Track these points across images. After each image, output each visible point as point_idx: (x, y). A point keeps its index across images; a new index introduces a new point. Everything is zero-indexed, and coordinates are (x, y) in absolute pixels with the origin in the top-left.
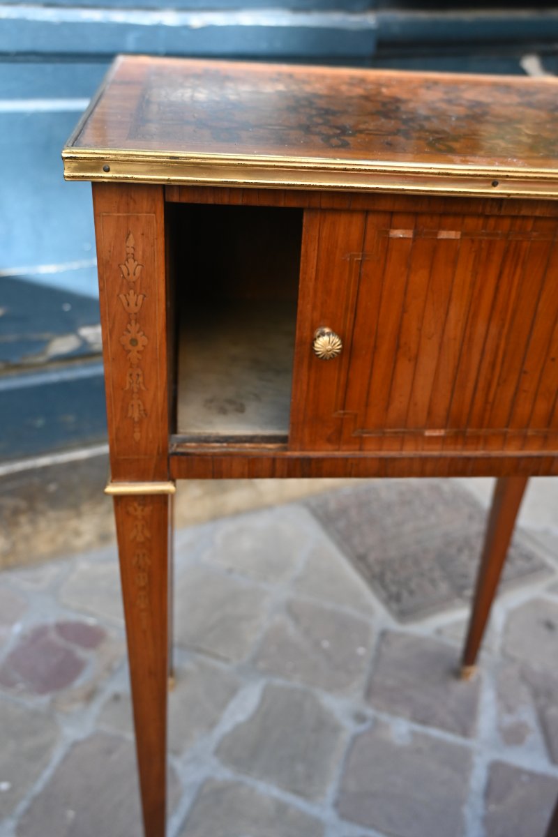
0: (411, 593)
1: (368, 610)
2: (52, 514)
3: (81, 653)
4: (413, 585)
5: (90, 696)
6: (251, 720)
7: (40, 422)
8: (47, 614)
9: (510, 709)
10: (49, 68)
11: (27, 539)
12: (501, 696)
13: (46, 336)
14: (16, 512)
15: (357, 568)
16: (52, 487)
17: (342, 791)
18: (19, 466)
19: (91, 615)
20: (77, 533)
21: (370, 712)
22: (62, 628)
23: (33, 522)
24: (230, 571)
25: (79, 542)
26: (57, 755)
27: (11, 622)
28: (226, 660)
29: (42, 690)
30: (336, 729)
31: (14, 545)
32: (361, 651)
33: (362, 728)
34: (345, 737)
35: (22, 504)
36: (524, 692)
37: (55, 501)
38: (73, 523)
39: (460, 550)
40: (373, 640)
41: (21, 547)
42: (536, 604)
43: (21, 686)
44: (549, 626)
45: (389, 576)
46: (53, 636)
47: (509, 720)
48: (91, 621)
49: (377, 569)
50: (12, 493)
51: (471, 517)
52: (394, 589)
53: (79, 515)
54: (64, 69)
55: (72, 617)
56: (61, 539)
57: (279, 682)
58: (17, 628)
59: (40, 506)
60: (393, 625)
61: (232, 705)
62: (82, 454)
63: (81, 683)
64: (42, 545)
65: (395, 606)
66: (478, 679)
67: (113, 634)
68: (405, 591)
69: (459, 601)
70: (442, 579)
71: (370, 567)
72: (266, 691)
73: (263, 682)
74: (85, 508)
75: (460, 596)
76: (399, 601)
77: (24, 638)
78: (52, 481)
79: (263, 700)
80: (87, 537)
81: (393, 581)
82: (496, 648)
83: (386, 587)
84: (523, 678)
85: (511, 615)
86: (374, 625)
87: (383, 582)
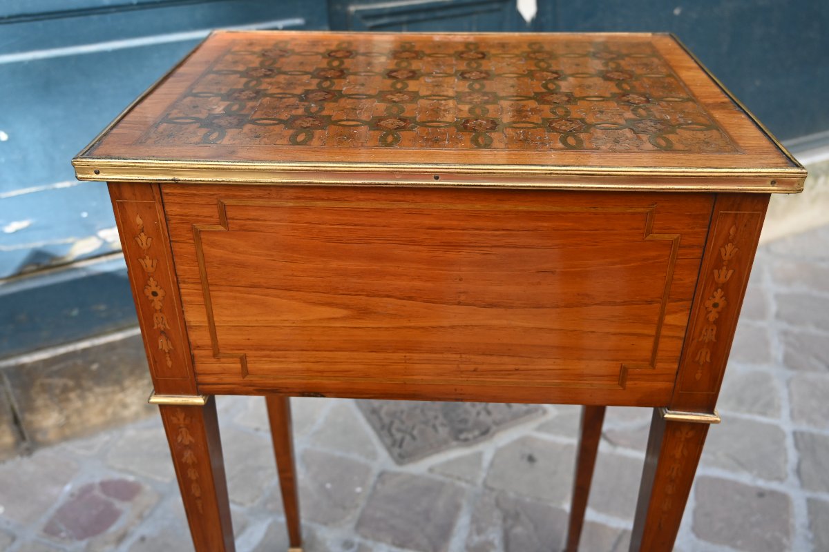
0: (414, 438)
1: (373, 455)
2: (98, 390)
3: (118, 505)
4: (415, 432)
5: (121, 538)
7: (75, 312)
8: (94, 474)
9: (480, 531)
10: (40, 24)
11: (78, 412)
12: (475, 520)
13: (70, 240)
14: (65, 390)
15: (369, 420)
16: (95, 367)
18: (62, 350)
19: (132, 473)
20: (125, 406)
21: (357, 539)
22: (105, 486)
23: (82, 397)
24: (257, 430)
25: (127, 413)
27: (65, 483)
28: (241, 504)
29: (80, 538)
31: (68, 418)
32: (359, 490)
35: (71, 383)
36: (497, 514)
37: (99, 379)
38: (120, 396)
40: (372, 480)
41: (74, 419)
42: (523, 441)
43: (63, 534)
44: (531, 459)
45: (397, 424)
46: (97, 493)
47: (477, 539)
48: (131, 478)
49: (387, 420)
50: (59, 373)
52: (398, 436)
53: (123, 390)
54: (53, 24)
55: (116, 476)
56: (110, 411)
58: (68, 488)
59: (87, 383)
60: (392, 467)
62: (118, 337)
63: (114, 529)
64: (94, 417)
65: (396, 450)
66: (457, 507)
67: (148, 488)
68: (408, 438)
69: (454, 443)
70: (443, 425)
71: (380, 419)
72: (270, 528)
73: (269, 520)
74: (127, 383)
75: (457, 439)
76: (400, 446)
77: (72, 495)
78: (93, 362)
79: (267, 535)
80: (134, 409)
81: (399, 430)
82: (480, 481)
83: (391, 435)
84: (498, 504)
85: (499, 452)
86: (376, 467)
87: (389, 431)
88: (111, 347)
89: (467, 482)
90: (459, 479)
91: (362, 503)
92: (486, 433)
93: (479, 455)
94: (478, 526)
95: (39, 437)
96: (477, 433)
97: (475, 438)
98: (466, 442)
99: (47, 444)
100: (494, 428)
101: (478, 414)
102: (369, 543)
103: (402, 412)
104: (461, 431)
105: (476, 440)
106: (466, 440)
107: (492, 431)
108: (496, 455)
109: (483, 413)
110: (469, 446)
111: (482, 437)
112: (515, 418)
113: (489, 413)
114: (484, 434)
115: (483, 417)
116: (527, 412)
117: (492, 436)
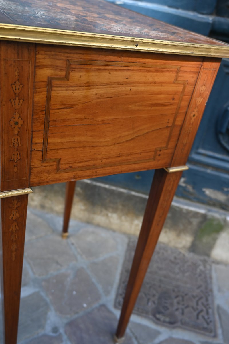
1: (108, 292)
21: (62, 331)
28: (34, 273)
30: (41, 326)
32: (85, 305)
33: (51, 334)
34: (41, 332)
39: (177, 297)
40: (96, 305)
51: (199, 287)
57: (43, 294)
69: (151, 316)
70: (154, 302)
72: (34, 294)
73: (37, 290)
75: (154, 315)
79: (30, 296)
80: (36, 203)
86: (104, 300)
90: (136, 338)
91: (81, 313)
92: (172, 323)
93: (158, 333)
96: (167, 320)
97: (164, 322)
98: (157, 321)
100: (179, 324)
101: (177, 310)
102: (65, 337)
104: (159, 313)
105: (163, 323)
106: (158, 319)
107: (175, 325)
108: (166, 341)
109: (180, 311)
110: (157, 323)
111: (168, 325)
112: (196, 328)
113: (183, 314)
114: (171, 323)
115: (178, 313)
116: (205, 329)
117: (174, 328)
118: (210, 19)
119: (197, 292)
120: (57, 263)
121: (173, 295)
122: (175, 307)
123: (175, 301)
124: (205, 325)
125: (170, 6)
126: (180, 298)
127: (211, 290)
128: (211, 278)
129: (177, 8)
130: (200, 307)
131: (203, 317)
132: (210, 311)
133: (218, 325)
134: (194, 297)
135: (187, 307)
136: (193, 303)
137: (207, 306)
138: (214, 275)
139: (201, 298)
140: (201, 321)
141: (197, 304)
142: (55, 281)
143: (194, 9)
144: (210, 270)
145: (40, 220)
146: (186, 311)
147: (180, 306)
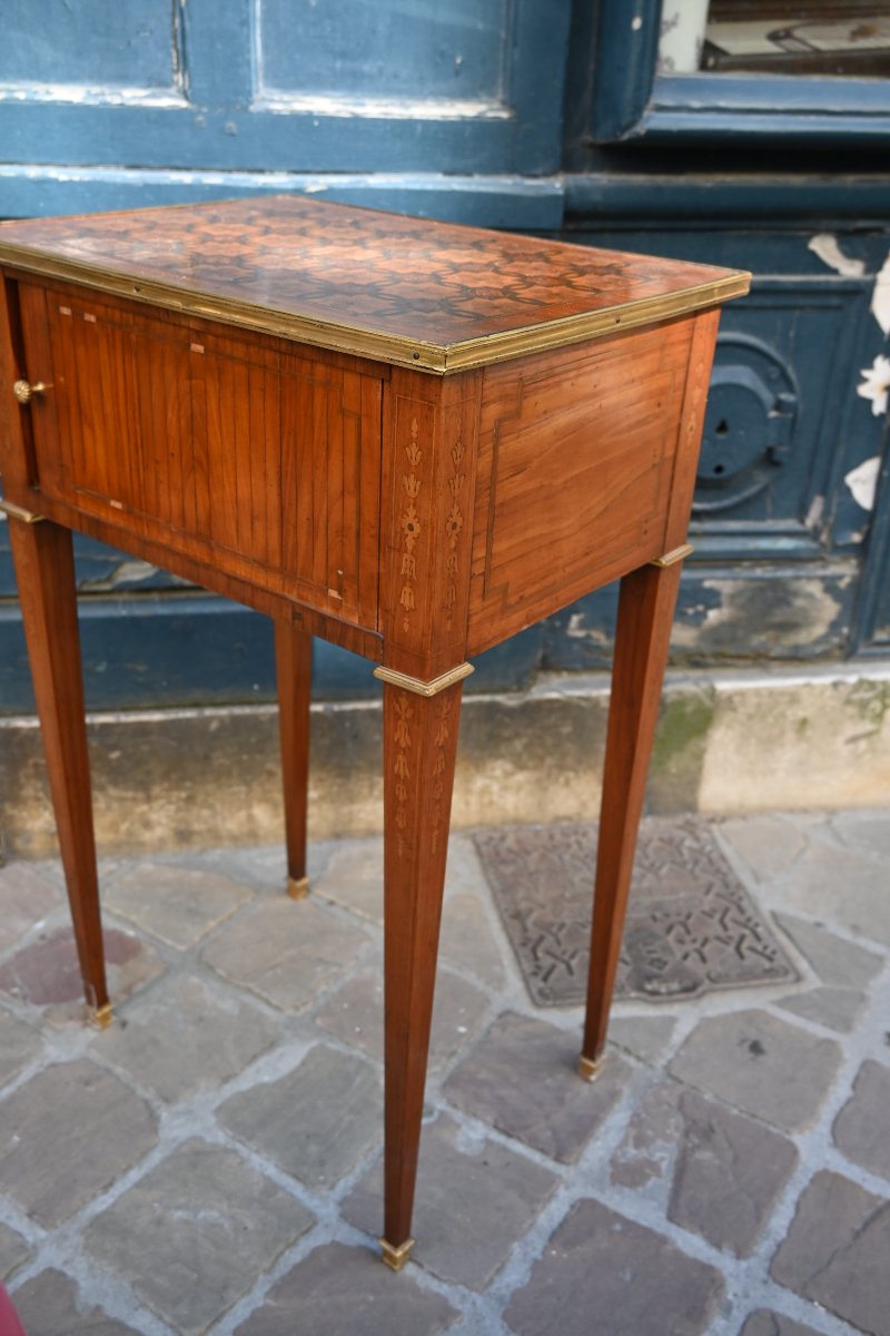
0: (570, 970)
1: (499, 982)
3: (110, 968)
4: (574, 961)
6: (279, 1083)
7: (102, 667)
9: (640, 1142)
12: (636, 1122)
13: (114, 558)
15: (505, 927)
16: (115, 755)
17: (357, 1188)
19: (133, 925)
20: (147, 825)
21: (440, 1106)
25: (147, 836)
26: (27, 1073)
27: (37, 919)
28: (278, 1008)
29: (38, 1002)
32: (462, 1029)
36: (675, 1122)
37: (117, 774)
38: (143, 808)
39: (669, 929)
40: (487, 1019)
42: (750, 1016)
43: (16, 990)
44: (756, 1048)
45: (549, 942)
47: (632, 1152)
48: (131, 933)
49: (534, 934)
51: (709, 888)
52: (546, 962)
53: (149, 799)
56: (124, 827)
57: (335, 1046)
58: (40, 925)
59: (100, 778)
60: (525, 1007)
61: (261, 1062)
65: (538, 983)
66: (614, 1096)
67: (151, 951)
68: (561, 967)
69: (633, 994)
71: (525, 930)
72: (312, 1053)
73: (314, 1043)
74: (156, 790)
75: (640, 988)
76: (545, 979)
77: (43, 937)
78: (113, 748)
79: (303, 1063)
80: (159, 832)
81: (548, 953)
82: (661, 1063)
83: (536, 958)
84: (681, 1107)
85: (705, 1024)
86: (499, 1002)
87: (534, 951)
88: (143, 729)
89: (639, 1058)
90: (627, 1051)
91: (463, 1051)
92: (691, 989)
93: (672, 1020)
94: (639, 1132)
95: (19, 843)
96: (675, 986)
97: (671, 993)
98: (654, 997)
99: (27, 857)
100: (707, 985)
101: (686, 956)
102: (458, 1116)
103: (562, 926)
104: (649, 978)
105: (670, 998)
106: (654, 993)
107: (700, 990)
108: (697, 1029)
109: (694, 956)
110: (656, 1003)
111: (683, 996)
112: (747, 978)
113: (704, 959)
114: (686, 990)
115: (692, 963)
116: (769, 972)
117: (699, 997)
118: (556, 185)
119: (708, 902)
120: (321, 961)
121: (659, 928)
122: (679, 953)
123: (671, 939)
124: (767, 965)
125: (449, 173)
126: (679, 930)
127: (739, 886)
128: (723, 858)
129: (468, 173)
130: (735, 932)
131: (752, 949)
132: (760, 930)
133: (793, 952)
134: (710, 915)
135: (705, 941)
136: (714, 928)
137: (750, 924)
138: (728, 850)
139: (726, 911)
140: (751, 958)
141: (725, 928)
142: (346, 1006)
143: (512, 169)
144: (714, 841)
145: (197, 875)
146: (706, 950)
147: (689, 947)
